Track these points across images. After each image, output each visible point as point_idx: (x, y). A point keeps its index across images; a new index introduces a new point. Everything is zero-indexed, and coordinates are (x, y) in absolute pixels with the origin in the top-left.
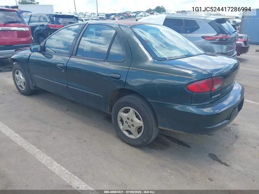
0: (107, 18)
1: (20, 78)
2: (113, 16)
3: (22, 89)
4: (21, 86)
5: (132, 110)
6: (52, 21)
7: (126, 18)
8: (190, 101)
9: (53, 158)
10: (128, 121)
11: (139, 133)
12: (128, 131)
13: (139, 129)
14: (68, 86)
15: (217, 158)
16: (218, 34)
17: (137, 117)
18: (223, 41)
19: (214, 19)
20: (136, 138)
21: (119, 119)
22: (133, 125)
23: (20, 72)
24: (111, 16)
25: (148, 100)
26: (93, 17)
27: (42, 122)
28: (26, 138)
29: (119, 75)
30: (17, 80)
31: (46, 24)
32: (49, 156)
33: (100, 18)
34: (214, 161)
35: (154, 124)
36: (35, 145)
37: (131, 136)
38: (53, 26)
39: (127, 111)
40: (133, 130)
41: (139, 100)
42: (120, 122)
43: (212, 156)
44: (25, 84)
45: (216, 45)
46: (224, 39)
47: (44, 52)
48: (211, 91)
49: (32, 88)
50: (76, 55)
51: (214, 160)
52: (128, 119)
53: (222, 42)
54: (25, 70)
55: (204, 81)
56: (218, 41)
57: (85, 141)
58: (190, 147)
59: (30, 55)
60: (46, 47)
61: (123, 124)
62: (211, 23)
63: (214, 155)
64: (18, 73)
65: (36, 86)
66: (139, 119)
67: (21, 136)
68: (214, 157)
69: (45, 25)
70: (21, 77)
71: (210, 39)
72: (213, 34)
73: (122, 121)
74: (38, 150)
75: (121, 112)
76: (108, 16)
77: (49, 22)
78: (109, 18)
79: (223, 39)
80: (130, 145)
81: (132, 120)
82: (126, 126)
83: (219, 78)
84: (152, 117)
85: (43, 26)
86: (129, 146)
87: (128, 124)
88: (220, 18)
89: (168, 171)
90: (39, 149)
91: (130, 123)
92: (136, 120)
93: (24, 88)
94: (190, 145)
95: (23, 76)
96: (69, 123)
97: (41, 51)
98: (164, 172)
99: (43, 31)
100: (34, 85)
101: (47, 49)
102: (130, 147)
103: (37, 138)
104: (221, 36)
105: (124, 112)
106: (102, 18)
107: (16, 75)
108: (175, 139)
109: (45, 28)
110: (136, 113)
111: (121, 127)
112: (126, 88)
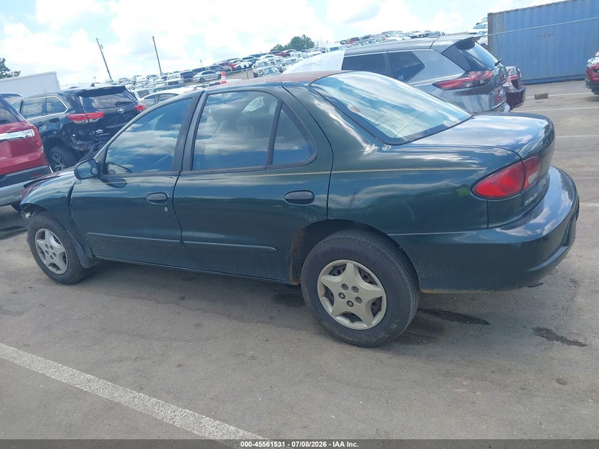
0: (185, 81)
1: (51, 247)
2: (199, 75)
3: (59, 272)
4: (54, 265)
5: (350, 265)
6: (75, 106)
7: (230, 74)
8: (486, 219)
9: (195, 410)
10: (344, 291)
11: (374, 315)
12: (346, 315)
13: (375, 306)
14: (182, 241)
15: (554, 334)
16: (467, 72)
17: (366, 277)
18: (480, 85)
19: (451, 43)
20: (371, 327)
21: (321, 292)
22: (358, 299)
23: (47, 232)
24: (196, 76)
25: (389, 235)
26: (155, 85)
27: (134, 336)
28: (114, 379)
29: (310, 193)
30: (42, 252)
31: (61, 115)
32: (185, 407)
33: (170, 83)
34: (551, 342)
35: (409, 287)
36: (141, 389)
37: (357, 326)
38: (82, 118)
39: (337, 271)
40: (359, 309)
41: (363, 240)
42: (324, 298)
43: (542, 332)
44: (64, 257)
45: (467, 97)
46: (482, 82)
47: (105, 176)
48: (522, 190)
49: (85, 265)
50: (191, 169)
51: (549, 339)
52: (344, 286)
53: (478, 88)
54: (62, 226)
55: (506, 171)
56: (470, 87)
57: (253, 358)
58: (487, 324)
59: (73, 187)
60: (108, 163)
61: (332, 303)
62: (447, 52)
63: (546, 330)
64: (42, 236)
65: (94, 256)
66: (372, 282)
67: (100, 378)
68: (548, 334)
69: (60, 118)
70: (54, 243)
71: (450, 85)
72: (456, 74)
73: (329, 294)
74: (154, 400)
75: (324, 274)
76: (188, 77)
77: (69, 110)
78: (190, 81)
79: (479, 81)
80: (359, 345)
81: (355, 289)
82: (341, 305)
83: (533, 160)
84: (402, 272)
85: (56, 120)
86: (355, 348)
87: (347, 299)
88: (463, 39)
89: (464, 383)
90: (155, 397)
91: (351, 295)
92: (364, 285)
93: (63, 268)
94: (486, 320)
95: (57, 241)
96: (198, 325)
97: (99, 173)
98: (456, 388)
99: (59, 132)
100: (91, 257)
101: (111, 167)
102: (359, 349)
103: (139, 374)
104: (473, 77)
105: (330, 274)
106: (176, 83)
107: (40, 242)
108: (450, 312)
109: (61, 125)
110: (360, 271)
111: (330, 309)
112: (330, 218)
